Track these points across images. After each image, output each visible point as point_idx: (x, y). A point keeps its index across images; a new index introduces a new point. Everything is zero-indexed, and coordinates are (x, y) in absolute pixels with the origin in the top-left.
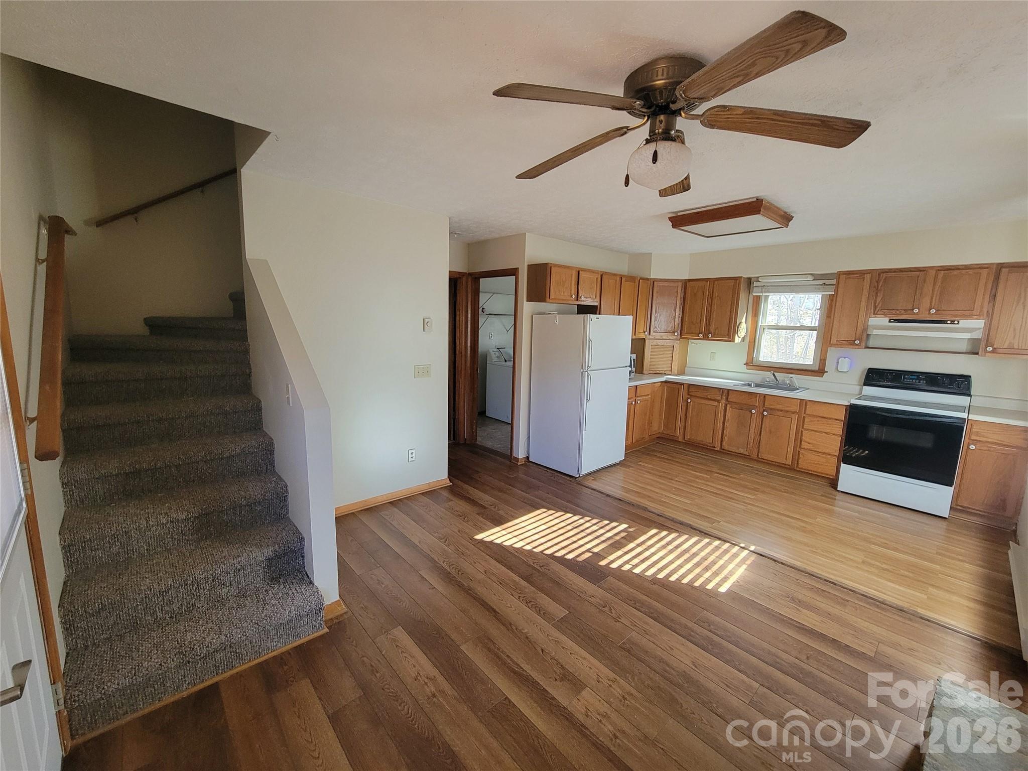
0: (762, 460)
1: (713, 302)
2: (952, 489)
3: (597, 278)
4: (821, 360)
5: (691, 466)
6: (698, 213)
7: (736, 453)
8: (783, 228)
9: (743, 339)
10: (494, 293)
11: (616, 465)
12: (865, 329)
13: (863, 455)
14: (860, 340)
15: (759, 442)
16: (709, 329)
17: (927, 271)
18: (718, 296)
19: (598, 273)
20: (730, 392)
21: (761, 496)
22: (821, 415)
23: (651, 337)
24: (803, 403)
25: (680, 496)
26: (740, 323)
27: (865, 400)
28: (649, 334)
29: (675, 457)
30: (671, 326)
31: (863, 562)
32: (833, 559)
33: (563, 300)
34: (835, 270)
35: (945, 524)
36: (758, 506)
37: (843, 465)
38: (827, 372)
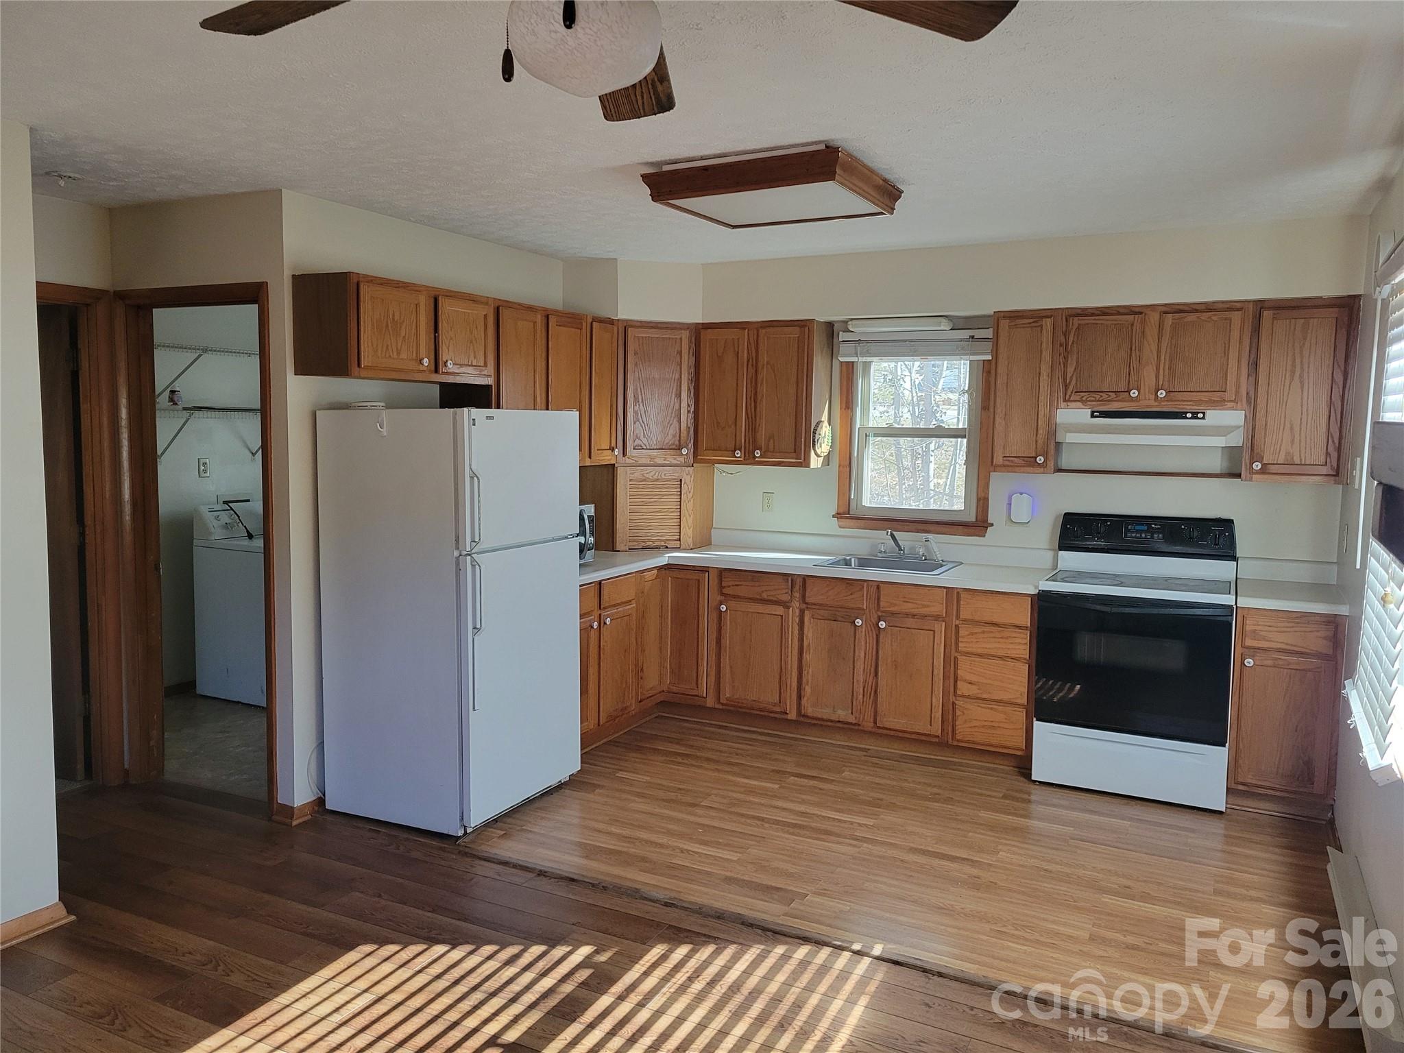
0: (885, 732)
1: (760, 377)
2: (1226, 749)
3: (485, 316)
4: (978, 500)
5: (737, 764)
6: (705, 169)
7: (832, 721)
8: (882, 213)
9: (827, 460)
10: (205, 351)
11: (560, 786)
12: (1052, 432)
13: (1071, 696)
14: (1045, 454)
15: (876, 691)
16: (755, 440)
17: (1145, 314)
18: (768, 363)
19: (487, 304)
20: (809, 582)
21: (889, 818)
22: (987, 619)
23: (628, 461)
24: (953, 595)
25: (717, 845)
26: (818, 424)
27: (1063, 580)
28: (624, 454)
29: (699, 748)
30: (671, 432)
31: (1092, 938)
32: (1038, 942)
33: (401, 370)
34: (989, 310)
35: (1222, 826)
36: (882, 843)
37: (1037, 725)
38: (992, 525)
